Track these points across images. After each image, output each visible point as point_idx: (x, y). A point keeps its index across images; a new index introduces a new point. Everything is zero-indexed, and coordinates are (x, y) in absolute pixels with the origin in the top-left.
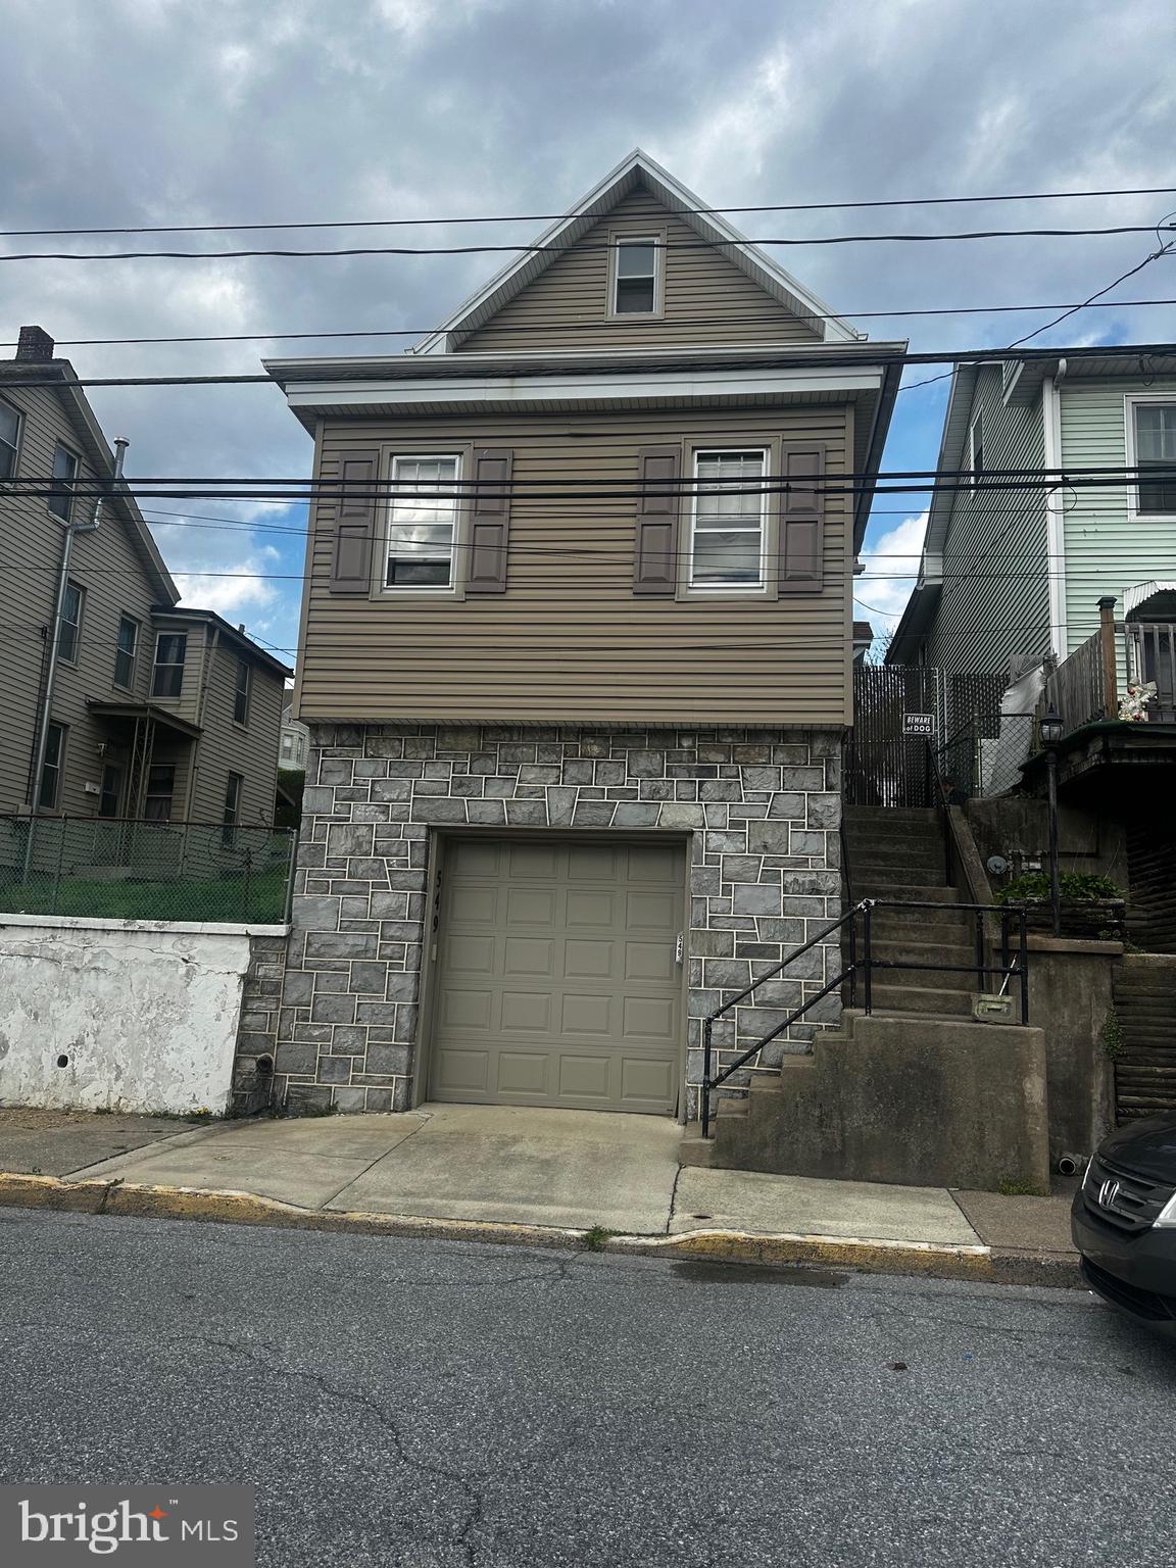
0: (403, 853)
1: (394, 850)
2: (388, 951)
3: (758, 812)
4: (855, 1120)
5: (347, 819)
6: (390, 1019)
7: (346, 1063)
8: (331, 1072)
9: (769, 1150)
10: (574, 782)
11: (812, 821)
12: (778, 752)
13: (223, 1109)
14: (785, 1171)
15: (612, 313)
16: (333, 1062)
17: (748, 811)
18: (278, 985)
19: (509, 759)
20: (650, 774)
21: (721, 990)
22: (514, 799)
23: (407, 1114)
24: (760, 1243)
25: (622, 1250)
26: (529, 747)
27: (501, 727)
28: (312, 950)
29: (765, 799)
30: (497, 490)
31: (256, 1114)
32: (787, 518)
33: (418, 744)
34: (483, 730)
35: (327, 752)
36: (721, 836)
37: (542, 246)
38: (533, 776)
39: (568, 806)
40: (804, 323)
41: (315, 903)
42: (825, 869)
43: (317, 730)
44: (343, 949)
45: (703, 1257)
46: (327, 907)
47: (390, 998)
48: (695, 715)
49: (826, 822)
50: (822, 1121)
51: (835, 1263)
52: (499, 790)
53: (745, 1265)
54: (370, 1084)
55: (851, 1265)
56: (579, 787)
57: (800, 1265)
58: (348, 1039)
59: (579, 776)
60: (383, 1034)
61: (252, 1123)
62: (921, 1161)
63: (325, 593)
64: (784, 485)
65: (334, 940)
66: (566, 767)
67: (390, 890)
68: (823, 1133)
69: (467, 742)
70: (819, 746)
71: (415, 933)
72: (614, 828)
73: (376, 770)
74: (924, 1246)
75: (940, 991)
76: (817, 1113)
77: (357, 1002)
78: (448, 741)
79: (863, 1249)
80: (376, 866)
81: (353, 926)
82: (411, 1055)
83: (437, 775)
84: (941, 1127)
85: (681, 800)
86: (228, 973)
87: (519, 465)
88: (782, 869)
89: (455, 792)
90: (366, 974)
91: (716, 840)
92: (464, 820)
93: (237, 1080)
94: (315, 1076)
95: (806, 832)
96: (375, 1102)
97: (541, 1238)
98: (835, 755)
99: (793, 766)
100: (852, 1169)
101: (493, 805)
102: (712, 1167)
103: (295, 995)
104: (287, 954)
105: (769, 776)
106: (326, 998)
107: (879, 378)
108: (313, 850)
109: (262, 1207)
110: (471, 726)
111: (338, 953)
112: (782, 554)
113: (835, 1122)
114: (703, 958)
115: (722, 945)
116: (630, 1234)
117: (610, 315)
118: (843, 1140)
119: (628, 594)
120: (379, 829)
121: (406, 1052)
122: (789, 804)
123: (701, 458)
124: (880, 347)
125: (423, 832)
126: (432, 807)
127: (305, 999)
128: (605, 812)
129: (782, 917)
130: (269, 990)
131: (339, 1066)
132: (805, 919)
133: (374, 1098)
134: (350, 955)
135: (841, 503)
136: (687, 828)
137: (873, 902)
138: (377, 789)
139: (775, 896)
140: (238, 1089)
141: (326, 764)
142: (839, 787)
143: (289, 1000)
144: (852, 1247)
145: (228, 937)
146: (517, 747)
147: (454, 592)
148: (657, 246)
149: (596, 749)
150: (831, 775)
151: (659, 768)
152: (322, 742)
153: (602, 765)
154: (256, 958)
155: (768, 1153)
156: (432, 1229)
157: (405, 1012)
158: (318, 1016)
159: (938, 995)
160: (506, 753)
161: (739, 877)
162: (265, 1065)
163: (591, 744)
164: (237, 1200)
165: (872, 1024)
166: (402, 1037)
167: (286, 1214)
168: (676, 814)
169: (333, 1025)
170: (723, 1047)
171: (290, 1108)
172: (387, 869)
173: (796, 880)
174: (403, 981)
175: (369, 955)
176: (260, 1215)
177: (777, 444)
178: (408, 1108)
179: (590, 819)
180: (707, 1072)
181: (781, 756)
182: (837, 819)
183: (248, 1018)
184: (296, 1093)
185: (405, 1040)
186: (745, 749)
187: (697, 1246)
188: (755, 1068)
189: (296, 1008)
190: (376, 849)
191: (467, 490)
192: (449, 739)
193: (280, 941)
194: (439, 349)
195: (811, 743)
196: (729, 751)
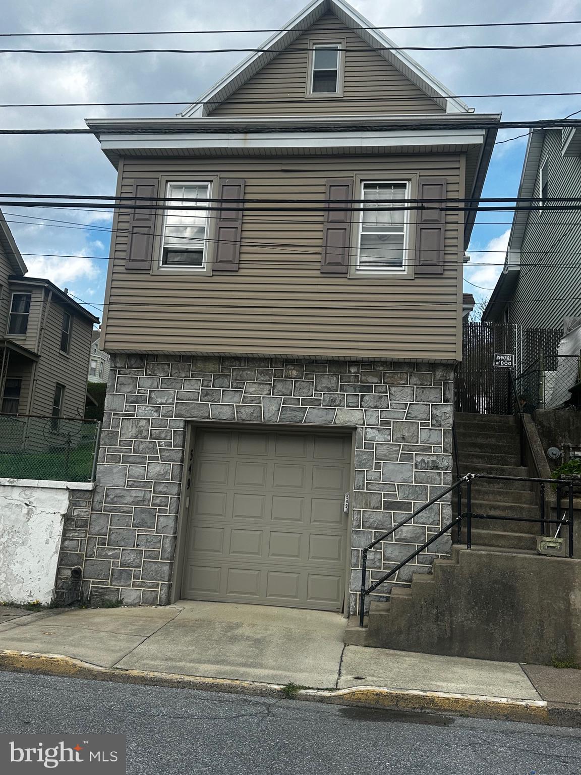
0: (169, 438)
1: (163, 436)
2: (158, 501)
3: (400, 415)
4: (459, 618)
5: (133, 415)
6: (158, 545)
7: (129, 573)
8: (119, 578)
9: (403, 636)
10: (280, 393)
11: (434, 422)
12: (413, 377)
13: (49, 601)
14: (413, 650)
15: (310, 93)
16: (121, 572)
17: (392, 415)
18: (86, 521)
19: (239, 378)
20: (329, 390)
21: (373, 531)
22: (241, 404)
23: (168, 607)
24: (397, 696)
25: (307, 698)
26: (251, 370)
27: (233, 358)
28: (109, 499)
29: (404, 407)
30: (234, 205)
31: (70, 605)
32: (421, 226)
33: (180, 367)
34: (221, 358)
35: (121, 372)
36: (374, 431)
37: (266, 49)
38: (254, 389)
39: (276, 409)
40: (433, 101)
41: (111, 469)
42: (442, 453)
43: (115, 357)
44: (128, 499)
45: (359, 704)
46: (119, 472)
47: (158, 531)
48: (360, 352)
49: (443, 423)
50: (438, 617)
51: (445, 710)
52: (231, 398)
53: (387, 710)
54: (144, 587)
55: (456, 711)
56: (283, 397)
57: (423, 711)
58: (131, 558)
59: (283, 390)
60: (153, 555)
61: (68, 611)
62: (502, 645)
63: (122, 269)
64: (419, 205)
65: (124, 493)
66: (275, 384)
67: (160, 462)
68: (439, 625)
69: (211, 366)
70: (439, 374)
71: (175, 490)
72: (305, 424)
73: (152, 383)
74: (504, 700)
75: (516, 534)
76: (435, 612)
77: (137, 533)
78: (199, 366)
79: (464, 701)
80: (151, 445)
81: (136, 484)
82: (171, 569)
83: (191, 388)
84: (515, 623)
85: (349, 406)
86: (55, 513)
87: (248, 190)
88: (414, 453)
89: (203, 399)
90: (143, 516)
91: (371, 433)
92: (208, 417)
93: (58, 583)
94: (109, 581)
95: (430, 429)
96: (147, 599)
97: (254, 690)
98: (449, 379)
99: (422, 387)
100: (457, 649)
101: (228, 408)
102: (366, 646)
103: (97, 528)
104: (93, 502)
105: (407, 392)
106: (117, 531)
107: (482, 137)
108: (111, 435)
109: (74, 665)
110: (215, 357)
111: (126, 502)
112: (418, 249)
113: (446, 618)
114: (362, 510)
115: (374, 503)
116: (312, 688)
117: (308, 93)
118: (451, 630)
119: (317, 273)
120: (154, 422)
121: (168, 567)
122: (419, 411)
123: (366, 186)
124: (483, 117)
125: (182, 424)
126: (188, 408)
127: (104, 531)
128: (299, 414)
129: (414, 484)
130: (80, 524)
131: (124, 575)
132: (429, 485)
133: (147, 597)
134: (133, 503)
135: (456, 217)
136: (353, 425)
137: (473, 475)
138: (153, 396)
139: (410, 470)
140: (59, 589)
141: (120, 379)
142: (452, 400)
143: (93, 532)
144: (457, 700)
145: (55, 490)
146: (244, 370)
147: (205, 270)
148: (340, 50)
149: (294, 373)
150: (447, 392)
151: (335, 386)
152: (118, 365)
153: (299, 383)
154: (73, 504)
155: (403, 637)
156: (184, 682)
157: (168, 541)
158: (112, 542)
159: (515, 537)
160: (237, 375)
161: (386, 458)
162: (77, 573)
163: (291, 370)
164: (58, 661)
165: (472, 555)
166: (166, 557)
167: (90, 671)
168: (346, 416)
169: (121, 548)
170: (374, 568)
171: (92, 602)
172: (158, 448)
173: (423, 461)
174: (167, 521)
175: (145, 504)
176: (73, 671)
177: (415, 178)
178: (168, 603)
179: (291, 418)
180: (363, 584)
181: (414, 380)
182: (451, 421)
183: (66, 543)
184: (97, 592)
185: (167, 559)
186: (391, 375)
187: (356, 697)
188: (395, 582)
189: (98, 537)
190: (151, 435)
191: (214, 205)
192: (200, 365)
193: (88, 493)
194: (198, 114)
195: (434, 371)
196: (381, 377)
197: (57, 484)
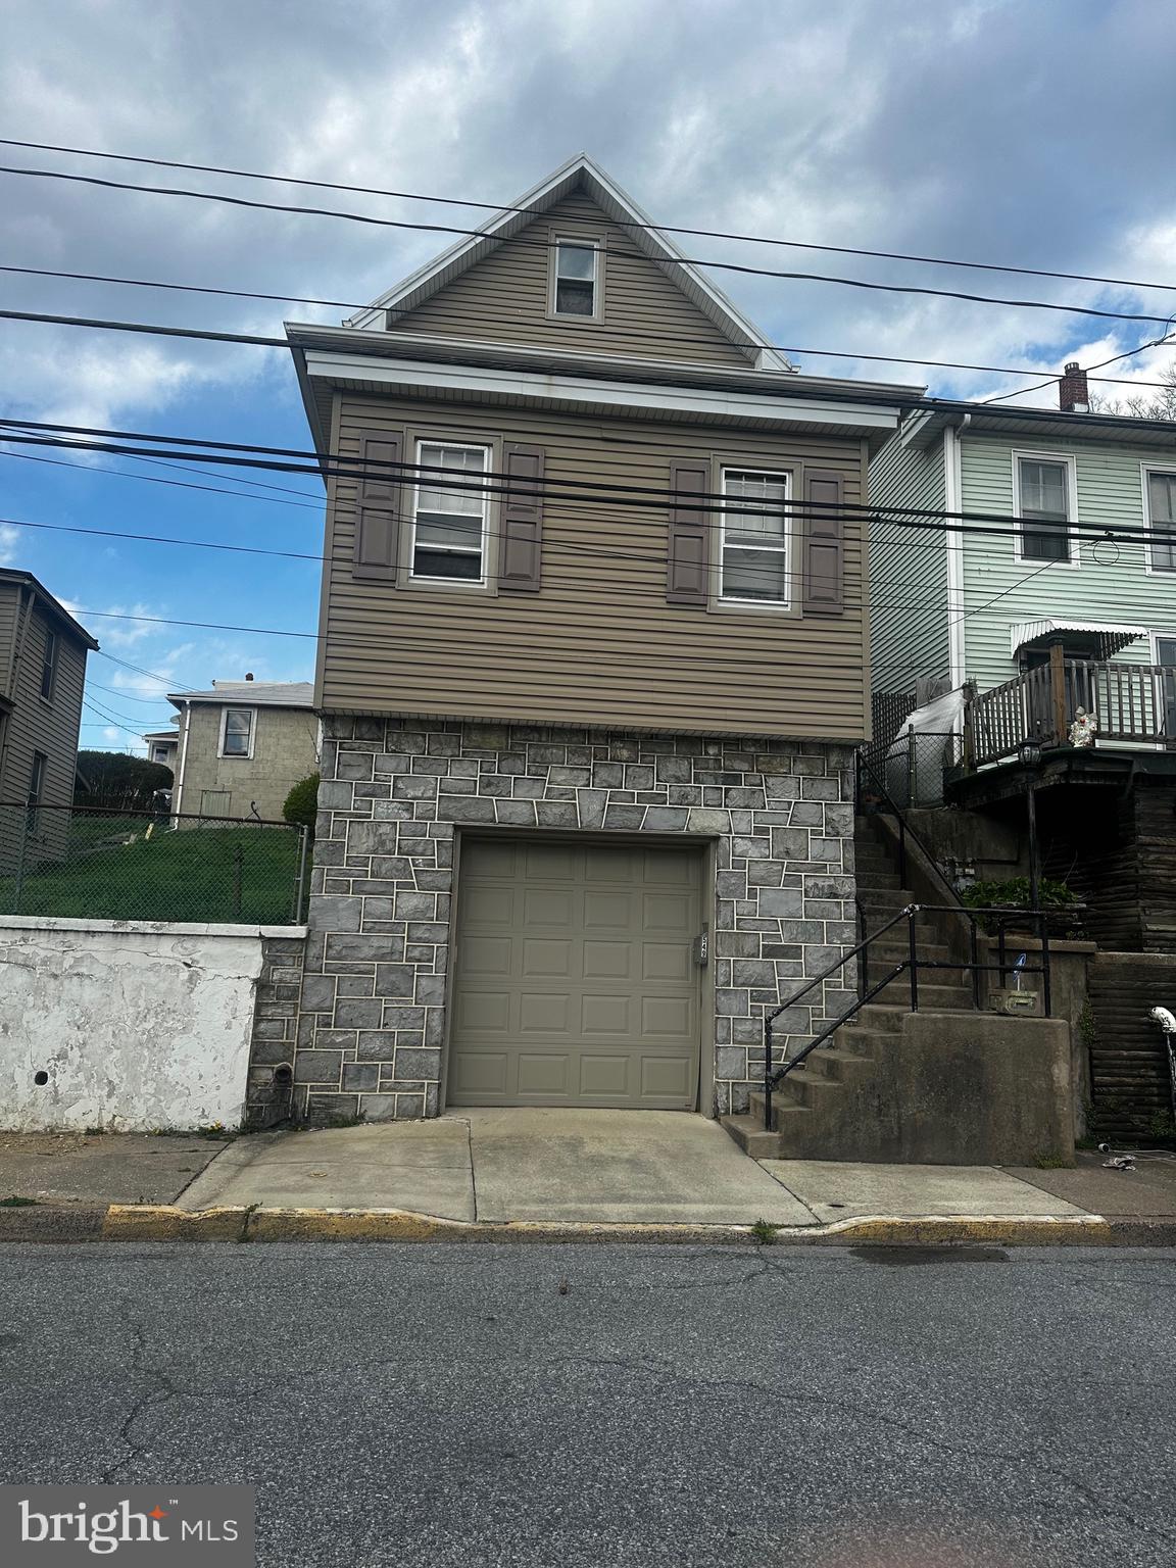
0: (429, 852)
1: (420, 849)
2: (416, 953)
3: (781, 819)
4: (910, 1109)
5: (369, 816)
6: (419, 1023)
7: (373, 1070)
8: (357, 1079)
9: (833, 1140)
10: (604, 785)
11: (830, 830)
12: (798, 763)
13: (238, 1123)
15: (552, 310)
16: (359, 1069)
17: (770, 819)
18: (295, 989)
19: (538, 760)
20: (678, 780)
21: (749, 989)
22: (543, 800)
23: (441, 1120)
24: (916, 1226)
25: (792, 1241)
26: (557, 747)
27: (529, 727)
28: (332, 952)
29: (787, 807)
30: (529, 486)
31: (274, 1127)
32: (811, 542)
33: (443, 741)
34: (511, 729)
35: (345, 745)
36: (746, 842)
37: (489, 232)
38: (563, 778)
39: (599, 808)
40: (742, 350)
41: (334, 903)
42: (842, 875)
43: (333, 722)
44: (367, 951)
45: (867, 1242)
46: (349, 907)
47: (419, 1001)
48: (728, 724)
49: (842, 831)
50: (880, 1110)
51: (982, 1240)
52: (528, 791)
53: (907, 1248)
54: (400, 1091)
55: (996, 1240)
56: (609, 790)
57: (953, 1244)
58: (376, 1045)
59: (610, 779)
60: (413, 1038)
61: (279, 1137)
62: (967, 1142)
63: (347, 577)
64: (807, 510)
65: (357, 942)
66: (596, 770)
67: (417, 891)
68: (882, 1121)
69: (494, 740)
70: (834, 759)
71: (443, 936)
72: (644, 831)
73: (398, 765)
74: (1052, 1219)
76: (876, 1103)
77: (383, 1006)
78: (474, 738)
79: (1004, 1225)
80: (401, 865)
81: (377, 927)
82: (441, 1060)
83: (464, 774)
84: (984, 1111)
85: (708, 805)
86: (239, 978)
87: (551, 464)
88: (803, 874)
89: (484, 792)
90: (393, 977)
91: (742, 845)
92: (493, 820)
93: (251, 1092)
94: (340, 1084)
95: (824, 840)
96: (405, 1109)
97: (714, 1235)
98: (848, 768)
99: (811, 777)
101: (524, 805)
102: (780, 1159)
103: (315, 1000)
104: (306, 957)
105: (790, 786)
106: (349, 1003)
107: (896, 418)
108: (330, 847)
109: (425, 1224)
110: (499, 725)
111: (362, 956)
112: (806, 576)
113: (892, 1111)
114: (732, 959)
115: (749, 947)
116: (788, 1226)
117: (550, 313)
118: (900, 1128)
119: (661, 602)
120: (403, 827)
121: (437, 1057)
122: (808, 812)
123: (729, 475)
125: (450, 831)
126: (459, 805)
127: (327, 1004)
128: (635, 816)
129: (804, 919)
130: (285, 994)
131: (365, 1073)
132: (825, 921)
133: (405, 1105)
134: (375, 957)
135: (857, 531)
136: (714, 833)
137: (917, 907)
138: (400, 785)
139: (797, 900)
140: (253, 1102)
141: (343, 758)
142: (852, 798)
143: (309, 1006)
144: (995, 1224)
145: (236, 939)
146: (547, 748)
147: (485, 587)
148: (597, 250)
149: (625, 754)
150: (846, 786)
151: (687, 774)
152: (339, 734)
153: (632, 768)
154: (270, 962)
156: (607, 1234)
157: (436, 1016)
158: (341, 1023)
160: (536, 754)
161: (764, 881)
162: (283, 1075)
163: (620, 748)
164: (396, 1218)
165: (924, 1019)
166: (433, 1041)
167: (452, 1229)
168: (704, 820)
169: (358, 1030)
170: (751, 1043)
171: (312, 1120)
172: (413, 868)
173: (816, 885)
174: (432, 984)
175: (394, 958)
176: (425, 1232)
177: (799, 470)
178: (438, 1115)
179: (621, 822)
180: (768, 1066)
181: (801, 767)
182: (852, 828)
183: (263, 1026)
184: (319, 1102)
185: (436, 1044)
186: (767, 759)
187: (861, 1232)
189: (317, 1013)
190: (399, 848)
191: (498, 483)
192: (476, 737)
193: (297, 943)
194: (378, 325)
195: (828, 756)
196: (753, 759)
197: (243, 929)
